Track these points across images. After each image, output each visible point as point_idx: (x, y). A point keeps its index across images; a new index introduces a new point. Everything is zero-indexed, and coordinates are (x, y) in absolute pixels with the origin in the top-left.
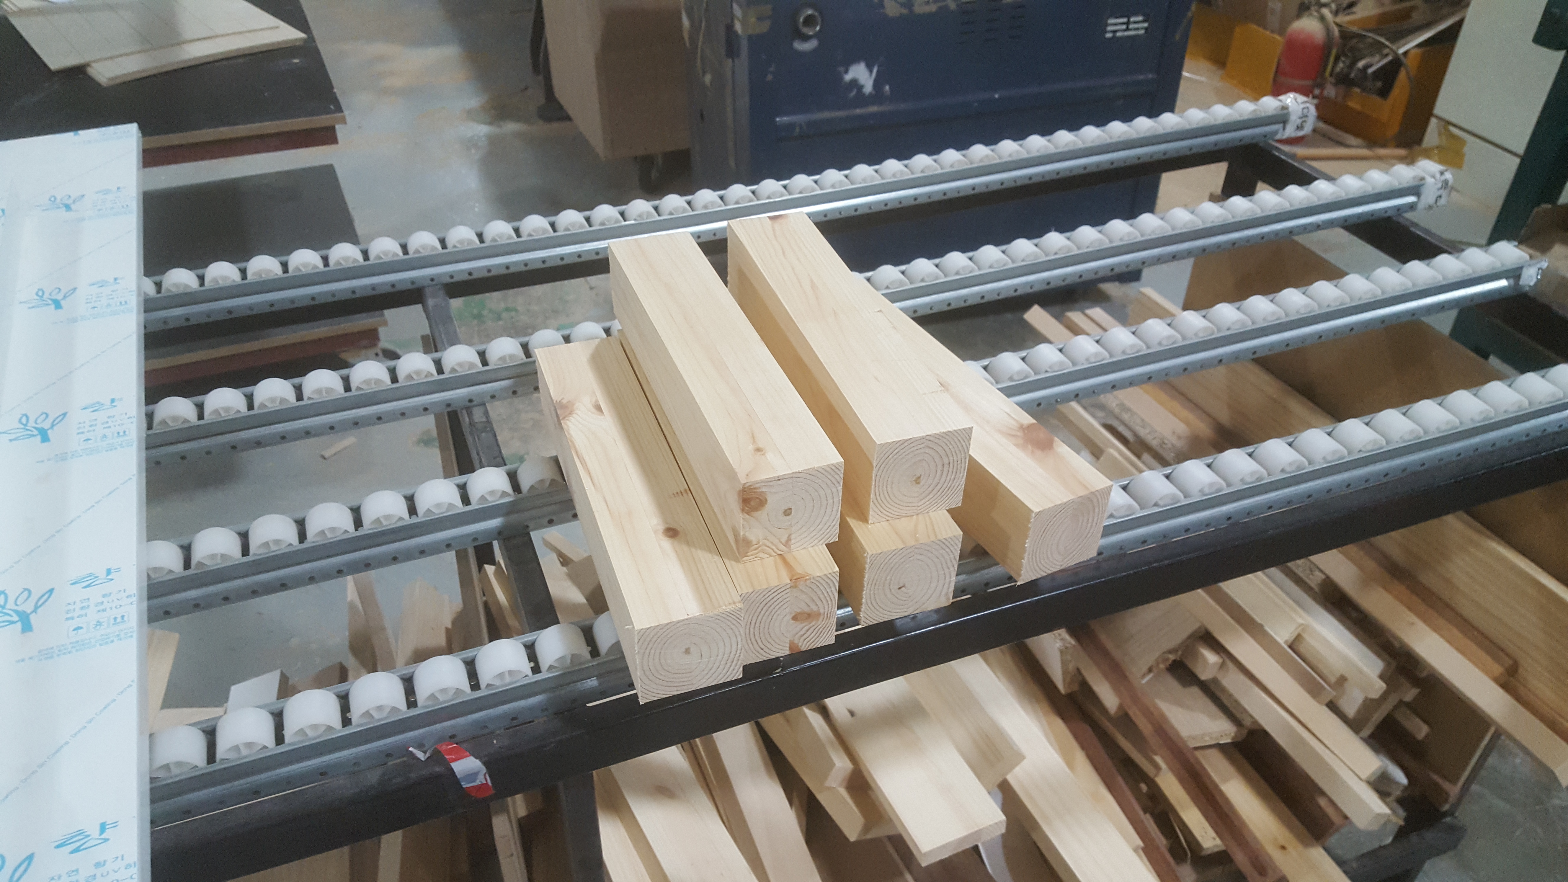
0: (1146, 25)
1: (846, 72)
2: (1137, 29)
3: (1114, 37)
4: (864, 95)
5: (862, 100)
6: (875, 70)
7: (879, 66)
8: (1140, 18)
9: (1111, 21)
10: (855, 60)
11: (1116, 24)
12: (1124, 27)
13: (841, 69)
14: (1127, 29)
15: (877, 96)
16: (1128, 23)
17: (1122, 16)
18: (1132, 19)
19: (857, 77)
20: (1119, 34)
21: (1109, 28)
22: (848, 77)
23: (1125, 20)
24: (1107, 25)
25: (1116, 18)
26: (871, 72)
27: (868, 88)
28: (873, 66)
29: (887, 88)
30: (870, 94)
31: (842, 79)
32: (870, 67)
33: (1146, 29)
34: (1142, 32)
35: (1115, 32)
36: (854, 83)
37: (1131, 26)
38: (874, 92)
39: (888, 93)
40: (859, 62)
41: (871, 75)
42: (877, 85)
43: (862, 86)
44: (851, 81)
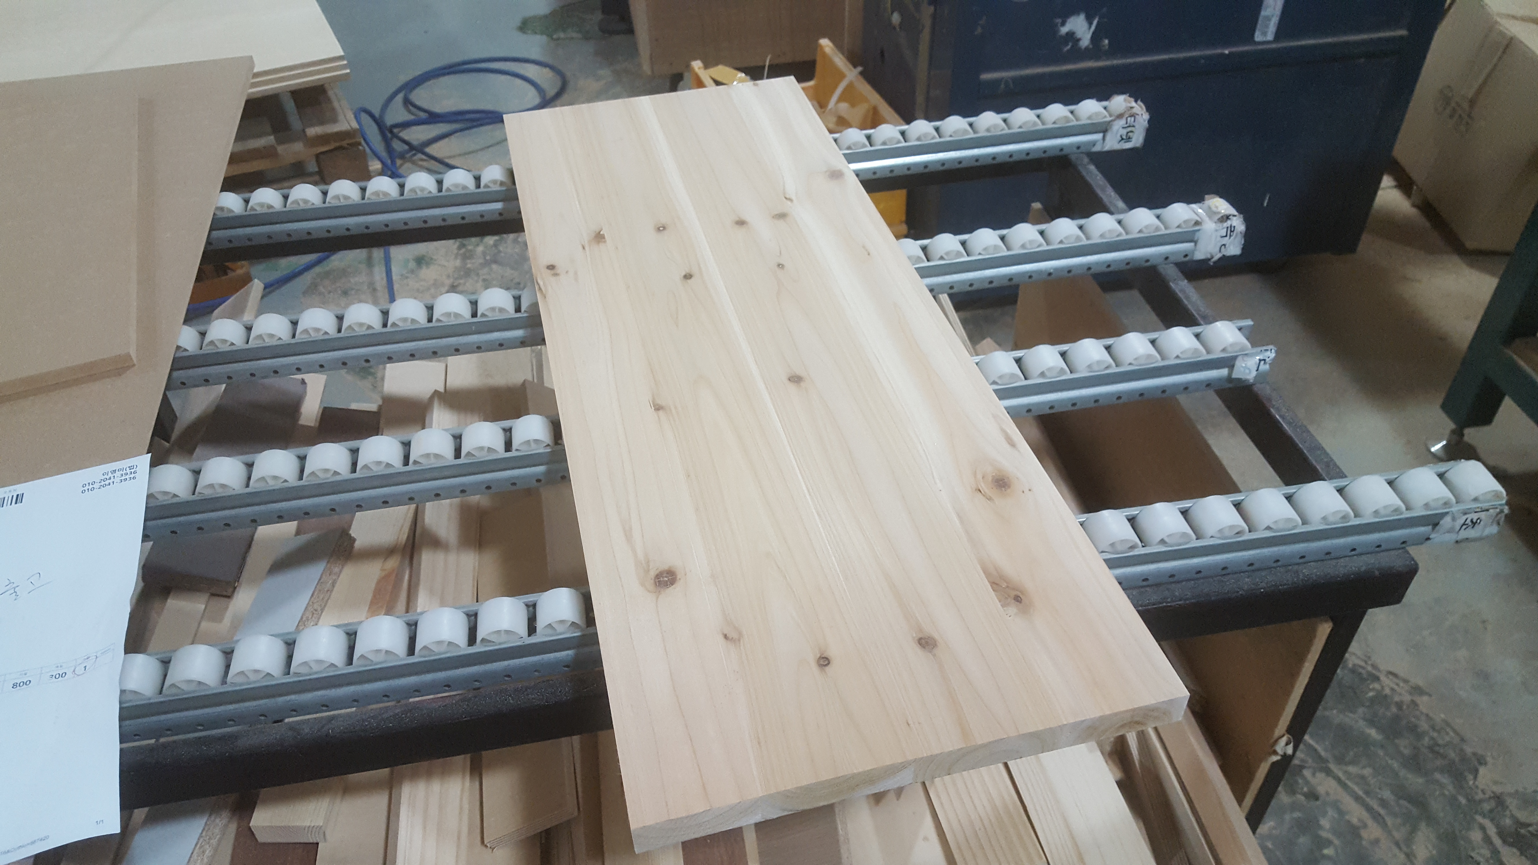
1: (1063, 24)
4: (1080, 49)
5: (1078, 54)
6: (1095, 22)
7: (1099, 19)
10: (1074, 12)
13: (1059, 21)
15: (1094, 51)
19: (1074, 29)
22: (1064, 30)
26: (1090, 24)
27: (1085, 41)
28: (1094, 17)
29: (1106, 41)
30: (1087, 48)
31: (1058, 31)
32: (1089, 20)
36: (1071, 35)
38: (1091, 46)
39: (1107, 47)
40: (1079, 14)
41: (1090, 27)
42: (1095, 38)
43: (1079, 40)
44: (1067, 34)
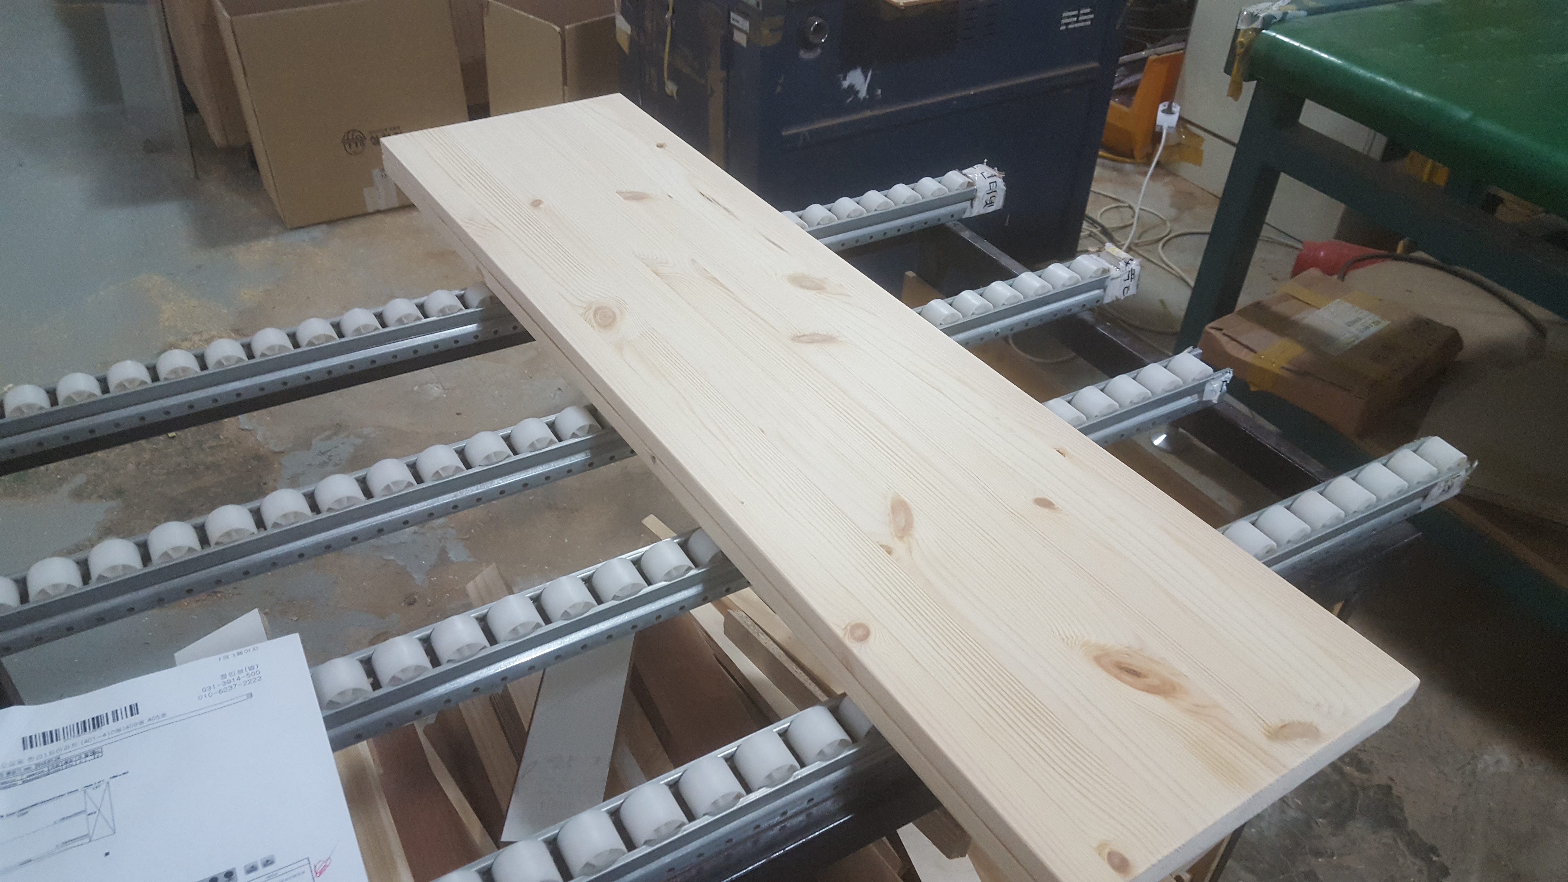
0: (1092, 16)
1: (845, 79)
2: (1085, 21)
3: (1067, 29)
4: (859, 100)
5: (858, 105)
6: (870, 75)
7: (873, 72)
8: (1088, 10)
9: (1065, 14)
10: (853, 66)
11: (1069, 17)
12: (1075, 19)
13: (841, 76)
14: (1077, 22)
15: (870, 102)
16: (1078, 16)
17: (1074, 10)
18: (1082, 12)
19: (853, 83)
20: (1071, 26)
21: (1063, 21)
22: (846, 84)
23: (1075, 13)
24: (1062, 19)
25: (1070, 11)
26: (866, 77)
27: (863, 94)
28: (868, 72)
29: (880, 91)
30: (864, 98)
31: (841, 85)
32: (865, 73)
33: (1092, 20)
34: (1089, 23)
35: (1067, 24)
36: (851, 87)
37: (1080, 18)
38: (868, 97)
39: (880, 97)
40: (856, 68)
41: (866, 80)
42: (871, 89)
43: (858, 92)
44: (849, 87)
